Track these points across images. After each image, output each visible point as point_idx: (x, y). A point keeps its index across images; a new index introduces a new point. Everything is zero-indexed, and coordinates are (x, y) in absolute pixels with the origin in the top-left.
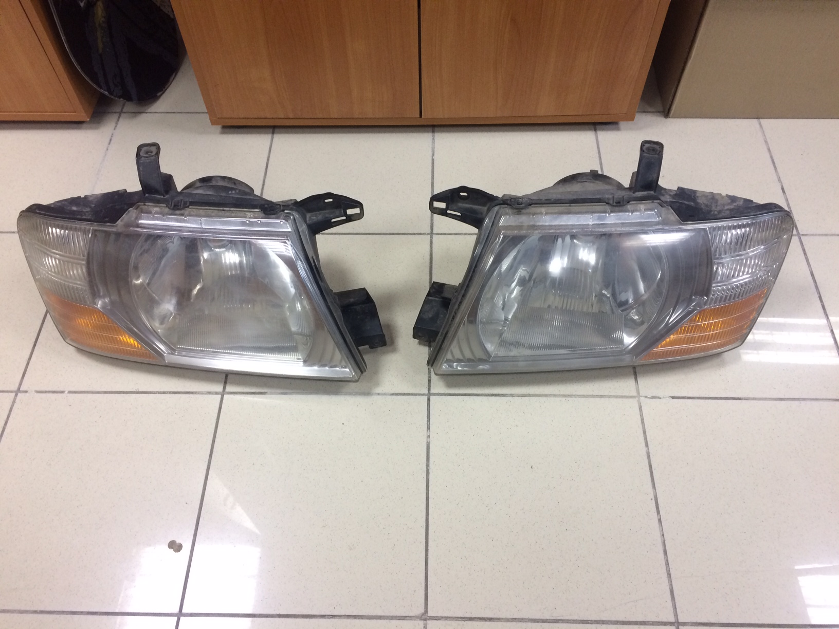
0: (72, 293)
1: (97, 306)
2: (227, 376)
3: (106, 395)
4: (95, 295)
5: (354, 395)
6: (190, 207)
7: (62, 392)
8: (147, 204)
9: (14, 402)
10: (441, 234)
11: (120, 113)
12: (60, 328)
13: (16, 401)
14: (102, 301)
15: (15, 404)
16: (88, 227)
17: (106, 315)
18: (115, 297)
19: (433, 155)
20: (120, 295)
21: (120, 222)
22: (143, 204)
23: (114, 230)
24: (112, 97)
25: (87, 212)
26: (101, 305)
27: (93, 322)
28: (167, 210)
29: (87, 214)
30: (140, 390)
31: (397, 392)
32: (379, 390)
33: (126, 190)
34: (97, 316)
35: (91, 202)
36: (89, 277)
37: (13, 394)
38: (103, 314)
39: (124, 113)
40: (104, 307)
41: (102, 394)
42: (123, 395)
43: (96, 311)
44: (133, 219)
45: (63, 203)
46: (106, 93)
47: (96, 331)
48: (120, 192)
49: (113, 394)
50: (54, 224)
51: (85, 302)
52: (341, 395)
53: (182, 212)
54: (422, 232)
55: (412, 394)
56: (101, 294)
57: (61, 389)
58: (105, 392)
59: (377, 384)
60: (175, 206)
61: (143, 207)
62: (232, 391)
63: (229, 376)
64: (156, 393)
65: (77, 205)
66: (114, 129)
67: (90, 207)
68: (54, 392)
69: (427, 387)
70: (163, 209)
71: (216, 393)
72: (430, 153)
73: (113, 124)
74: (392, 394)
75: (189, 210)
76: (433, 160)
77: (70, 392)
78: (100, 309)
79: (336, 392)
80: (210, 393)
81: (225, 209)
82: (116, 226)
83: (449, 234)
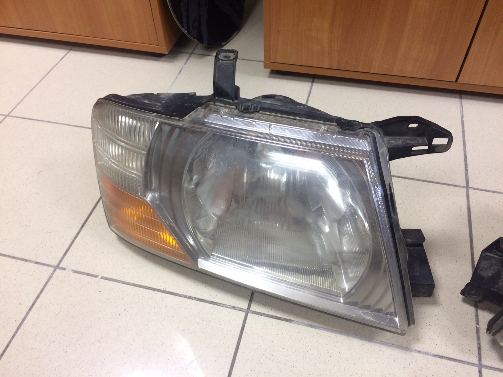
0: (127, 182)
1: (147, 198)
2: (253, 293)
3: (135, 287)
4: (147, 187)
5: (390, 346)
6: (260, 112)
7: (96, 276)
8: (216, 104)
9: (51, 277)
10: (478, 189)
11: (191, 54)
12: (108, 214)
13: (54, 276)
14: (152, 194)
15: (52, 279)
16: (156, 119)
17: (153, 210)
18: (165, 193)
19: (462, 117)
20: (170, 192)
21: (188, 118)
22: (213, 103)
23: (180, 124)
24: (189, 36)
25: (158, 105)
26: (151, 198)
27: (139, 214)
28: (236, 112)
29: (157, 106)
30: (168, 290)
31: (441, 354)
32: (419, 346)
33: (195, 93)
34: (144, 208)
35: (163, 99)
36: (146, 168)
37: (53, 269)
38: (151, 207)
39: (194, 54)
40: (152, 200)
41: (132, 287)
42: (150, 291)
43: (145, 203)
44: (200, 117)
45: (137, 96)
46: (186, 32)
47: (140, 223)
48: (190, 94)
49: (141, 289)
50: (125, 112)
51: (137, 193)
52: (376, 342)
53: (252, 115)
54: (457, 184)
55: (460, 361)
56: (153, 187)
57: (95, 273)
58: (135, 285)
59: (417, 339)
60: (244, 109)
61: (213, 106)
62: (256, 311)
63: (255, 294)
64: (182, 297)
65: (149, 99)
66: (185, 65)
67: (161, 103)
68: (88, 275)
69: (477, 355)
70: (233, 110)
71: (241, 310)
72: (459, 115)
73: (185, 61)
74: (435, 356)
75: (259, 114)
76: (463, 122)
77: (103, 278)
78: (149, 202)
79: (369, 338)
80: (234, 308)
81: (297, 118)
82: (183, 121)
83: (486, 191)
